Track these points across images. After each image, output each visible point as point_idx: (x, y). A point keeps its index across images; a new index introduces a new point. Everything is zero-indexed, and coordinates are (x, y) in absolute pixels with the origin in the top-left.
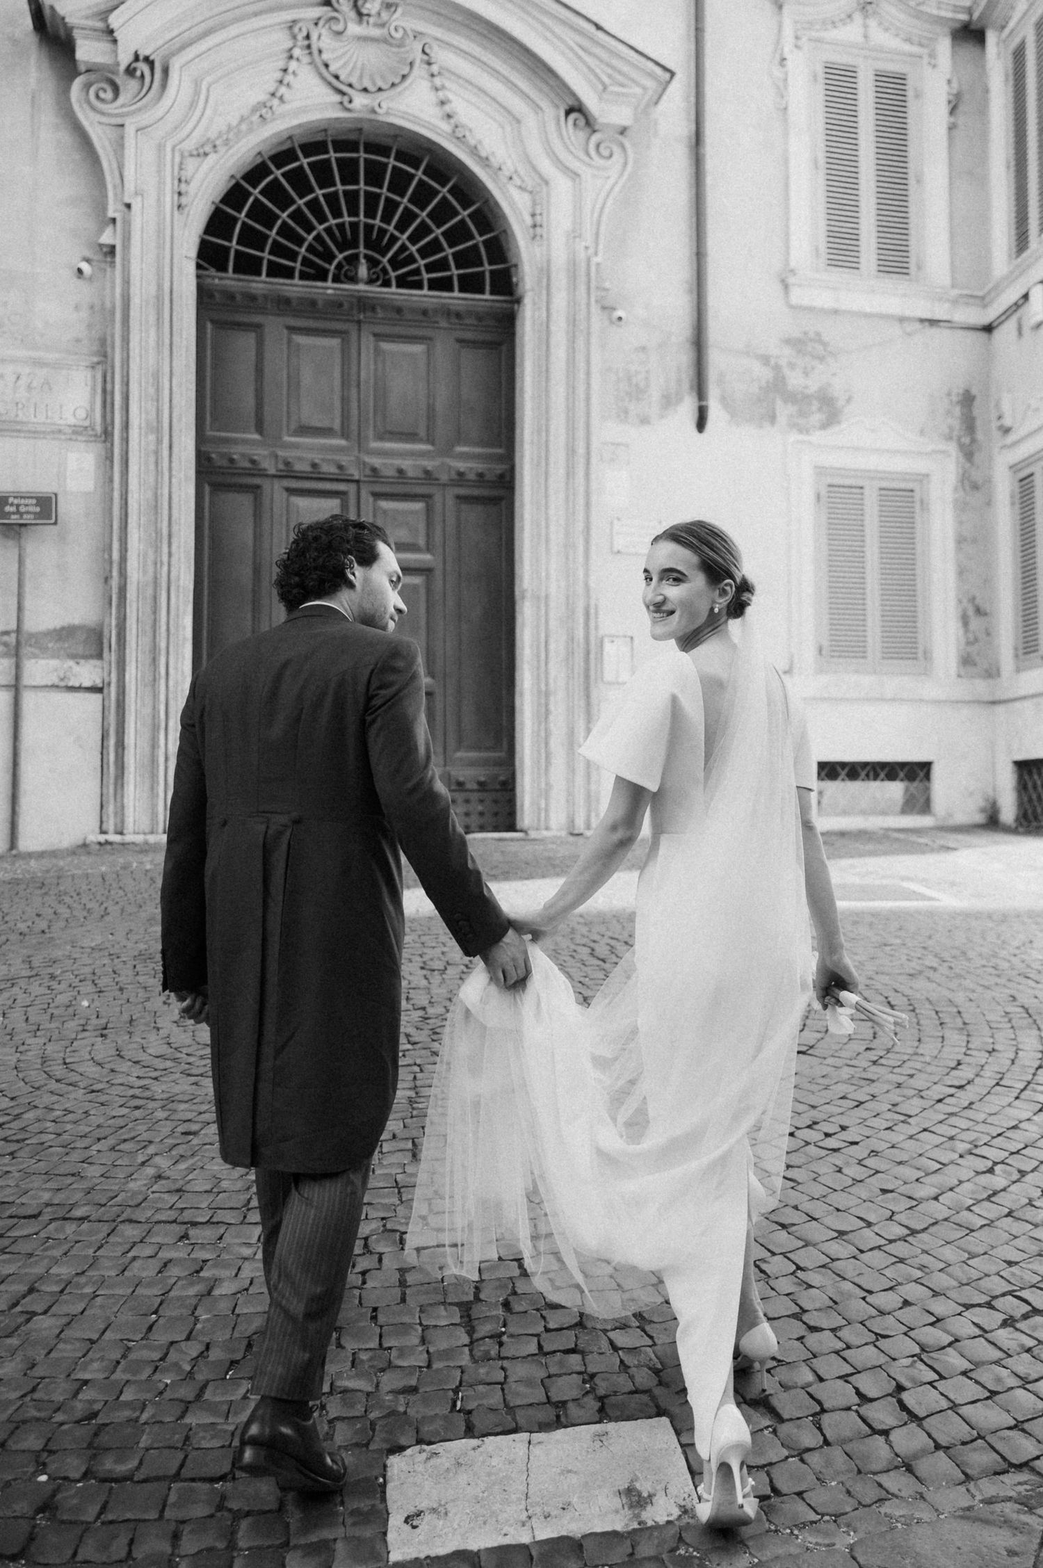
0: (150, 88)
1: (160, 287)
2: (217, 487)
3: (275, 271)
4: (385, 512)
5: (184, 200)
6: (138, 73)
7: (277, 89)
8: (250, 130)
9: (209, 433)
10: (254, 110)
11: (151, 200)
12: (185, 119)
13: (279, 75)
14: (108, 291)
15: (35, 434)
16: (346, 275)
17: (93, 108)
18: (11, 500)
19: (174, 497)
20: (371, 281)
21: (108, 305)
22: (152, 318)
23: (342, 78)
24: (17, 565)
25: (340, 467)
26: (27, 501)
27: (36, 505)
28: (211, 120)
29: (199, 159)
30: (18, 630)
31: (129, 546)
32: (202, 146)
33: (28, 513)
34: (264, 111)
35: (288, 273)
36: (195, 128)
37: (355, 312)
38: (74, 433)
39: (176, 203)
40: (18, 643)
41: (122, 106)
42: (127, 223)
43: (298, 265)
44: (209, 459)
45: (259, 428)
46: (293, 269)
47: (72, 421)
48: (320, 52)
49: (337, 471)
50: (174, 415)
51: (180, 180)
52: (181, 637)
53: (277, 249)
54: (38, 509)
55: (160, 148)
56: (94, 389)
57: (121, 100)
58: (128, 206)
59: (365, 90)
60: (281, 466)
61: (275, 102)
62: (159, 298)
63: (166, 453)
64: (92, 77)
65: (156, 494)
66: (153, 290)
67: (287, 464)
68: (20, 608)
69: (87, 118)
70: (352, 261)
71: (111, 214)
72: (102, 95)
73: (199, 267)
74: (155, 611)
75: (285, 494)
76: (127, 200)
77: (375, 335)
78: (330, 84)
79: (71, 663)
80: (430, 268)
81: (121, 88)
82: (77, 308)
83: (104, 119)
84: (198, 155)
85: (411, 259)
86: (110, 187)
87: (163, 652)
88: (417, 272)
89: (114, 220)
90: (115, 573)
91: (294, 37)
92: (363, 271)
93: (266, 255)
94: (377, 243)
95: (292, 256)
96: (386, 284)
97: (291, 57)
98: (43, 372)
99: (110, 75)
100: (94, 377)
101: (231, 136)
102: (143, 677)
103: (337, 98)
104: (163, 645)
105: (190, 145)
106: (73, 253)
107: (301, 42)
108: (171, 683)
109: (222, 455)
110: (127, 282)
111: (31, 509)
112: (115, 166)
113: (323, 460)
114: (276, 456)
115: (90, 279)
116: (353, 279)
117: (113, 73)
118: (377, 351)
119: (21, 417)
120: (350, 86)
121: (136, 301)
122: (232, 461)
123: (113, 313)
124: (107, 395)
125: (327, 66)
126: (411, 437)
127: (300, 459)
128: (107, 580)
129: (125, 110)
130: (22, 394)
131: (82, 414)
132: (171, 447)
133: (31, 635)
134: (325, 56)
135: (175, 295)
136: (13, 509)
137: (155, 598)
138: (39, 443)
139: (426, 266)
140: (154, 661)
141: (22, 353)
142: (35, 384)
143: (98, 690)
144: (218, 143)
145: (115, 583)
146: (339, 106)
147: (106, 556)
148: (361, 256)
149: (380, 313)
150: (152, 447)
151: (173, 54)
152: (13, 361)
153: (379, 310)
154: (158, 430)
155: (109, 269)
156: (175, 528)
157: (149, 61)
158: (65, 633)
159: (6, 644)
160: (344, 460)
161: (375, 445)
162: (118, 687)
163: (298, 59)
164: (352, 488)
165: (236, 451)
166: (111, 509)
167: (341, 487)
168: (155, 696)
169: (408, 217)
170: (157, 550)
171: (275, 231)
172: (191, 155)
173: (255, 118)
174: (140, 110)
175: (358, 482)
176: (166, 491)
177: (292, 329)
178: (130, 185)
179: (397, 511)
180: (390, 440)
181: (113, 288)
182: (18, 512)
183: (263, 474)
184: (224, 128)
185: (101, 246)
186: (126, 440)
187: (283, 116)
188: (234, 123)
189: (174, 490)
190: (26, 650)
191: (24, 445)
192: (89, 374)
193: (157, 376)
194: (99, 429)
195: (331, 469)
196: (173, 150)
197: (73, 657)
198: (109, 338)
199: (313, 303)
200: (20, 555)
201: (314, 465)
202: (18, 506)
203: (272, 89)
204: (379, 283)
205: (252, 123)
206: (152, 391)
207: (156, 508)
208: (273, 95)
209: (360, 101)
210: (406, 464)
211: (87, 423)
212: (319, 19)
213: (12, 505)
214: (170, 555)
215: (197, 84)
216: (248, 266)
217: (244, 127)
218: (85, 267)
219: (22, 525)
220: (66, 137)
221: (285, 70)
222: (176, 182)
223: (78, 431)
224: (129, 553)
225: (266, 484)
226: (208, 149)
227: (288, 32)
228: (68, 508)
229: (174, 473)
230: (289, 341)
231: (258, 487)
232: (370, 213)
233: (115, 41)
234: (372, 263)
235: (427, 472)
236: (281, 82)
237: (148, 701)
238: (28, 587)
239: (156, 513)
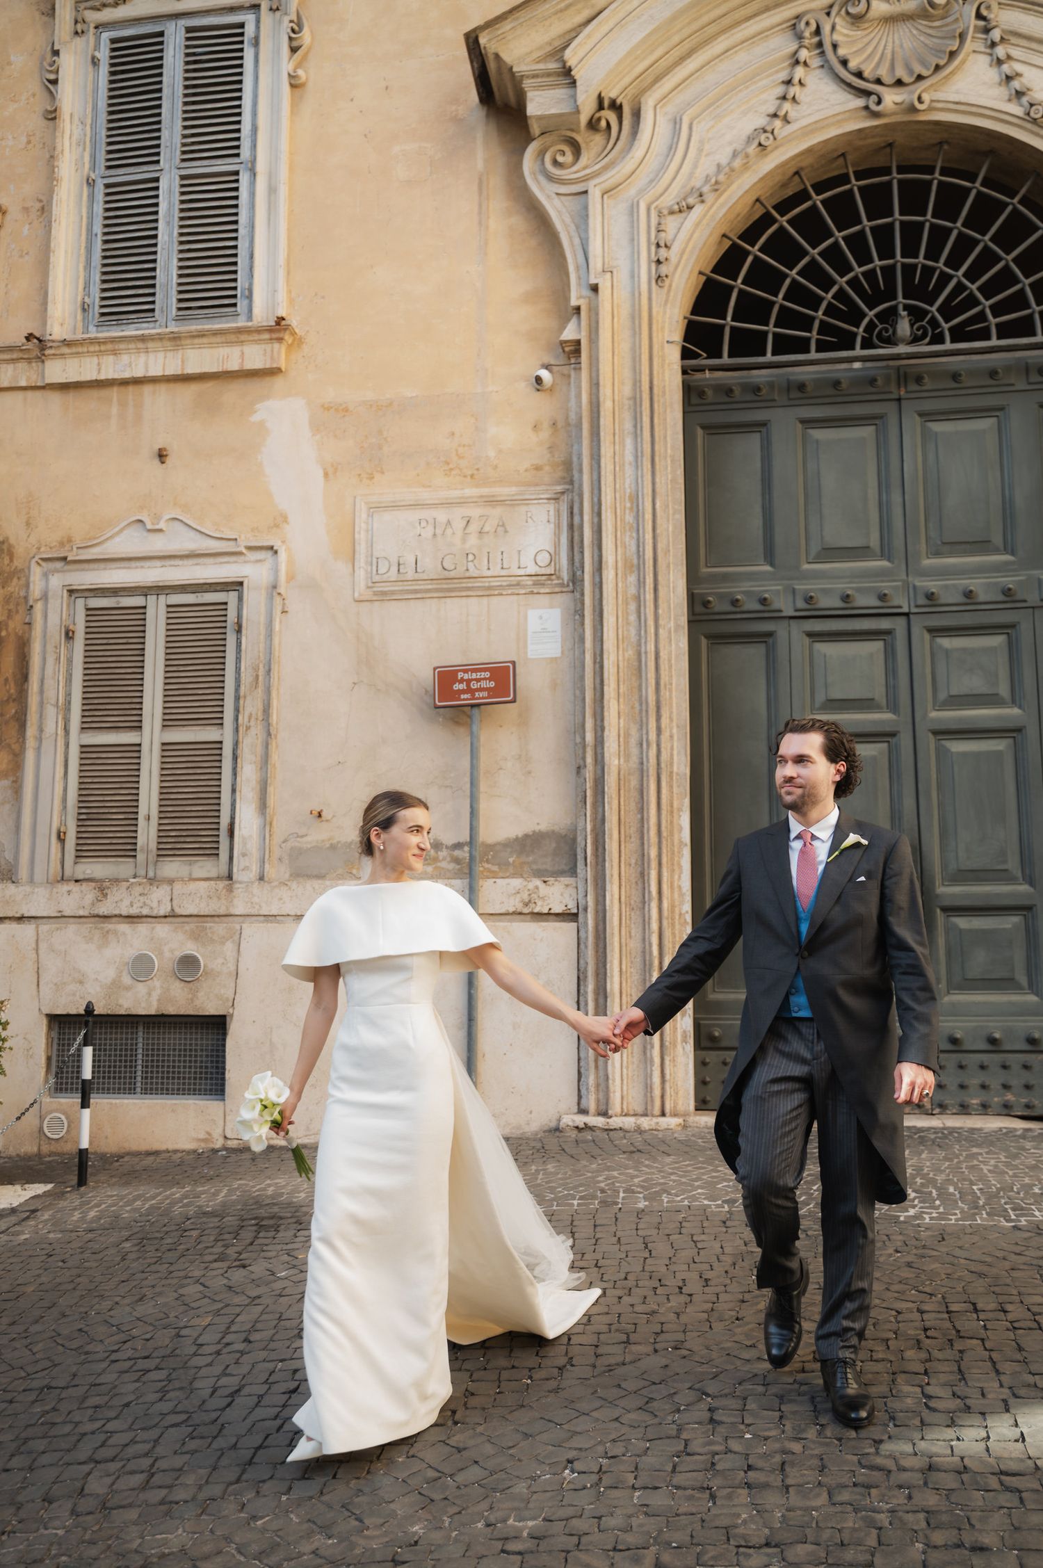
0: (618, 139)
1: (636, 383)
2: (718, 639)
3: (783, 345)
4: (947, 653)
5: (664, 269)
6: (603, 123)
7: (779, 107)
8: (746, 167)
9: (705, 570)
10: (749, 140)
11: (622, 276)
12: (663, 168)
13: (780, 90)
14: (573, 403)
15: (489, 591)
16: (879, 336)
17: (550, 178)
18: (460, 675)
19: (663, 655)
20: (915, 340)
21: (573, 416)
22: (628, 425)
23: (866, 74)
24: (468, 758)
25: (883, 597)
26: (479, 675)
27: (490, 679)
28: (695, 166)
29: (683, 215)
30: (472, 842)
31: (606, 724)
32: (685, 199)
33: (481, 690)
34: (763, 138)
35: (802, 347)
36: (674, 178)
37: (893, 388)
38: (535, 584)
39: (654, 276)
40: (472, 858)
41: (585, 168)
42: (594, 311)
43: (814, 335)
44: (706, 604)
45: (770, 557)
46: (808, 340)
47: (532, 569)
48: (835, 46)
49: (877, 603)
50: (660, 546)
51: (658, 246)
52: (676, 842)
53: (786, 318)
54: (492, 684)
55: (633, 209)
56: (558, 526)
57: (584, 160)
58: (595, 289)
59: (899, 83)
60: (801, 604)
61: (778, 123)
62: (635, 400)
63: (649, 596)
64: (548, 139)
65: (639, 654)
66: (627, 390)
67: (809, 600)
68: (474, 813)
69: (542, 189)
70: (889, 316)
71: (574, 302)
72: (560, 159)
73: (686, 354)
74: (642, 809)
75: (807, 640)
76: (593, 281)
77: (921, 415)
78: (849, 85)
79: (538, 882)
80: (997, 310)
81: (583, 146)
82: (536, 427)
83: (563, 189)
84: (680, 211)
85: (972, 301)
86: (571, 268)
87: (654, 864)
88: (981, 317)
89: (578, 309)
90: (589, 760)
91: (800, 37)
92: (904, 327)
93: (771, 328)
94: (921, 288)
95: (806, 324)
96: (938, 339)
97: (797, 62)
98: (497, 512)
99: (569, 134)
100: (558, 511)
101: (721, 178)
102: (629, 897)
103: (860, 102)
104: (653, 853)
105: (669, 200)
106: (530, 361)
107: (810, 40)
108: (665, 904)
109: (721, 597)
110: (595, 385)
111: (484, 684)
112: (577, 241)
113: (858, 590)
114: (794, 591)
115: (551, 390)
116: (890, 341)
117: (572, 130)
118: (926, 435)
119: (473, 572)
120: (879, 81)
121: (607, 406)
122: (735, 602)
123: (579, 426)
124: (574, 529)
125: (844, 63)
126: (982, 545)
127: (824, 591)
128: (579, 770)
129: (588, 171)
130: (473, 541)
131: (544, 559)
132: (656, 590)
133: (491, 847)
134: (842, 52)
135: (655, 390)
136: (463, 686)
137: (641, 791)
138: (495, 600)
139: (991, 307)
140: (643, 875)
141: (470, 492)
142: (486, 529)
143: (570, 917)
144: (706, 189)
145: (589, 773)
146: (864, 113)
147: (578, 740)
148: (901, 307)
149: (928, 384)
150: (633, 590)
151: (644, 91)
152: (462, 502)
153: (926, 380)
154: (639, 568)
155: (573, 373)
156: (664, 693)
157: (616, 107)
158: (528, 843)
159: (457, 861)
160: (885, 586)
161: (927, 562)
162: (597, 912)
163: (805, 64)
164: (899, 625)
165: (739, 590)
166: (582, 678)
167: (884, 624)
168: (645, 923)
169: (964, 245)
170: (642, 725)
171: (781, 296)
172: (672, 213)
173: (752, 149)
174: (606, 168)
175: (907, 615)
176: (651, 647)
177: (808, 423)
178: (596, 263)
179: (964, 650)
180: (951, 554)
181: (579, 396)
182: (469, 690)
183: (777, 617)
184: (712, 170)
185: (563, 343)
186: (599, 586)
187: (789, 139)
188: (724, 161)
189: (661, 646)
190: (479, 868)
191: (475, 606)
192: (551, 507)
193: (635, 499)
194: (565, 576)
195: (866, 601)
196: (648, 210)
197: (539, 874)
198: (575, 459)
199: (836, 384)
200: (472, 744)
201: (846, 598)
202: (469, 681)
203: (772, 110)
204: (927, 340)
205: (747, 156)
206: (629, 518)
207: (639, 671)
208: (775, 115)
209: (891, 98)
210: (975, 583)
211: (550, 570)
212: (831, 6)
213: (462, 681)
214: (659, 730)
215: (676, 123)
216: (747, 344)
217: (737, 163)
218: (544, 374)
219: (473, 706)
220: (519, 222)
221: (789, 82)
222: (653, 248)
223: (541, 582)
224: (606, 733)
225: (780, 629)
226: (691, 201)
227: (789, 34)
228: (531, 681)
229: (661, 622)
230: (804, 437)
231: (770, 634)
232: (910, 251)
233: (573, 83)
234: (916, 315)
235: (1007, 592)
236: (784, 98)
237: (636, 932)
238: (483, 786)
239: (640, 677)
